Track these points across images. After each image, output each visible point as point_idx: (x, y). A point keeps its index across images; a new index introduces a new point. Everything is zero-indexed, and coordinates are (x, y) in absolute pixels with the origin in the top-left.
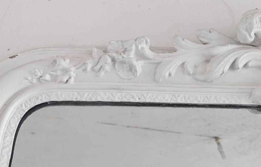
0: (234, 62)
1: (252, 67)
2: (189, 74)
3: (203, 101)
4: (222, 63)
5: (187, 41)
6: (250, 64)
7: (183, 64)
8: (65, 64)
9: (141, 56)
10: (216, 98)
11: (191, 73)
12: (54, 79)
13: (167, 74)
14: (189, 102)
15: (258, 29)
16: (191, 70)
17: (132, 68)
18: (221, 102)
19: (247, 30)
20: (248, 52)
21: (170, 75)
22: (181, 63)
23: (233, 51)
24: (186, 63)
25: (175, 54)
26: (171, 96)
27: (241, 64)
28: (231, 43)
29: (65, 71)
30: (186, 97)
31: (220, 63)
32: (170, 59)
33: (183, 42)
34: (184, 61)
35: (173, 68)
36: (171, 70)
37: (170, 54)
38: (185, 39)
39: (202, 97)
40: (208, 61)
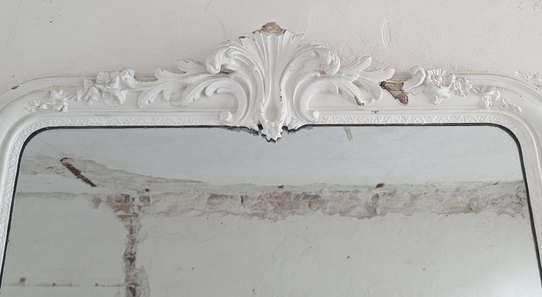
0: (205, 89)
1: (221, 93)
2: (166, 101)
3: (178, 123)
4: (192, 92)
5: (166, 71)
6: (218, 91)
7: (162, 92)
8: (57, 95)
9: (125, 86)
10: (189, 120)
11: (168, 100)
12: (51, 108)
13: (147, 102)
14: (166, 125)
15: (224, 62)
16: (167, 97)
17: (116, 99)
18: (194, 124)
19: (211, 64)
20: (215, 81)
21: (149, 102)
22: (160, 91)
23: (205, 80)
24: (164, 91)
25: (156, 82)
26: (151, 120)
27: (209, 92)
28: (203, 73)
29: (59, 102)
30: (164, 120)
31: (190, 92)
32: (150, 88)
33: (162, 73)
34: (162, 90)
35: (152, 97)
36: (150, 98)
37: (152, 83)
38: (164, 70)
39: (178, 121)
40: (185, 88)
